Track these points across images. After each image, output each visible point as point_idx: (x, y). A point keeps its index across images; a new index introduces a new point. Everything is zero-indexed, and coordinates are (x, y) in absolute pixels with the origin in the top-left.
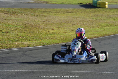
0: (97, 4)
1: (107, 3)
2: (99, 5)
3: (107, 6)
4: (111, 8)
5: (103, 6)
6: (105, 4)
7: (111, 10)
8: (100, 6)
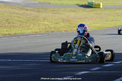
0: (92, 5)
1: (101, 4)
2: (95, 5)
3: (101, 7)
4: (105, 8)
5: (98, 6)
6: (99, 5)
7: (105, 9)
8: (96, 7)
